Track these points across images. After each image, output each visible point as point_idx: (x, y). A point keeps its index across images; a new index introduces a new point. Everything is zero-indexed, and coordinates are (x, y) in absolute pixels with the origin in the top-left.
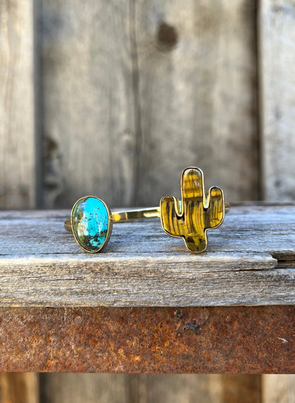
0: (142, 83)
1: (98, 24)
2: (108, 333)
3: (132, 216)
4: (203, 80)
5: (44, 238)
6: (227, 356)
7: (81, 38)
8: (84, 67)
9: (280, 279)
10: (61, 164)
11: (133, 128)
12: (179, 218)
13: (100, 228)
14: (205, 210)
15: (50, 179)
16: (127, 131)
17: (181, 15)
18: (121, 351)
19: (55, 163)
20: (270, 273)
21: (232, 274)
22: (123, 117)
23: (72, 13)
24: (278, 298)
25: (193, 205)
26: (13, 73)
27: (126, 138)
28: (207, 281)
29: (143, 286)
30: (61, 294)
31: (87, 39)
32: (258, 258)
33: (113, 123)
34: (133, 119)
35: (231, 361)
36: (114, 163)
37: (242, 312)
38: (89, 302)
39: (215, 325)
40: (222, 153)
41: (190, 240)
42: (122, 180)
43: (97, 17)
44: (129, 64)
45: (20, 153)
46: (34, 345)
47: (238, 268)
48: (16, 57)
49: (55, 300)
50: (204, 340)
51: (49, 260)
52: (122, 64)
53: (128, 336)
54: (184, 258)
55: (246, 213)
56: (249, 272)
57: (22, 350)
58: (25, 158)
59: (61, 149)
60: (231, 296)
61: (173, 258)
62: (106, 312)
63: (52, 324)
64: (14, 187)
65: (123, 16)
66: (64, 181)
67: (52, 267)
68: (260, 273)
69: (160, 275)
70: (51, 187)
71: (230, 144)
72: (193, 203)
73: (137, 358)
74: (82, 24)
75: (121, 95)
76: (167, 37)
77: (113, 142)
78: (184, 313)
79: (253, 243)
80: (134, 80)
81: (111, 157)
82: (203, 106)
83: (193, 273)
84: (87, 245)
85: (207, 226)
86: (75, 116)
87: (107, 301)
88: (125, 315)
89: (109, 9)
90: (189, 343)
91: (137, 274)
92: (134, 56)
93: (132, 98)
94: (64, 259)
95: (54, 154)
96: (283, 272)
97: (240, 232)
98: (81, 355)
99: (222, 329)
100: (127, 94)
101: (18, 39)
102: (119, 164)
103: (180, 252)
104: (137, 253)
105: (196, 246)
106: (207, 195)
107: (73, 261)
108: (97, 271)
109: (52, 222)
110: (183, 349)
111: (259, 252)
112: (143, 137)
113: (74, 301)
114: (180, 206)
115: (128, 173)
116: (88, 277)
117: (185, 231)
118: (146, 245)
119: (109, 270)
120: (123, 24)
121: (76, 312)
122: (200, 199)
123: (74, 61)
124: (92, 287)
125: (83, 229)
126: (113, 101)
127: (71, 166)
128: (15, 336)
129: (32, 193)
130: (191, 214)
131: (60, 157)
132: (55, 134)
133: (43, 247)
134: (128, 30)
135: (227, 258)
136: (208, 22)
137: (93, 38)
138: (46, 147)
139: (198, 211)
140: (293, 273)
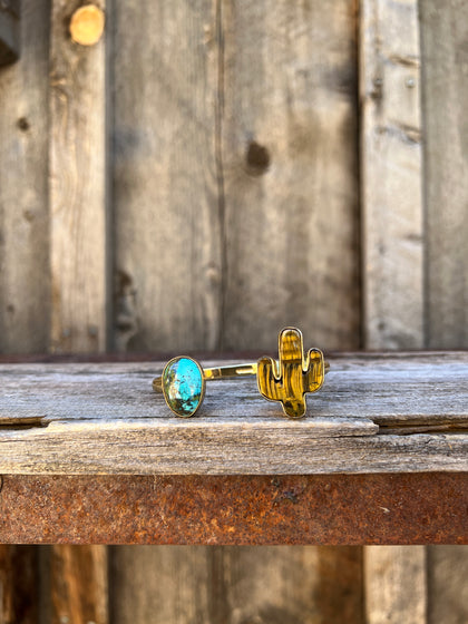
0: (228, 211)
1: (179, 142)
2: (200, 502)
3: (228, 374)
4: (298, 208)
5: (129, 399)
6: (326, 527)
7: (159, 158)
8: (163, 192)
9: (382, 446)
10: (135, 301)
11: (219, 262)
12: (276, 381)
13: (192, 392)
14: (304, 373)
15: (123, 319)
16: (212, 265)
17: (273, 134)
18: (214, 522)
19: (129, 299)
20: (372, 440)
21: (331, 441)
22: (207, 249)
23: (149, 129)
24: (379, 466)
25: (291, 368)
26: (81, 198)
27: (210, 272)
28: (306, 448)
29: (239, 453)
30: (152, 461)
31: (166, 158)
32: (359, 424)
33: (195, 256)
34: (219, 251)
35: (331, 532)
36: (197, 301)
37: (342, 480)
38: (181, 470)
39: (314, 494)
40: (318, 291)
41: (288, 405)
42: (206, 321)
43: (177, 134)
44: (215, 189)
45: (89, 289)
47: (339, 434)
48: (84, 179)
49: (145, 468)
50: (302, 509)
51: (139, 425)
52: (206, 189)
53: (222, 505)
54: (281, 424)
55: (346, 368)
56: (349, 439)
58: (95, 295)
59: (136, 285)
60: (330, 464)
61: (270, 424)
62: (199, 480)
63: (140, 493)
64: (82, 329)
65: (208, 133)
66: (138, 320)
67: (142, 432)
68: (361, 440)
69: (256, 442)
70: (124, 328)
71: (328, 280)
72: (291, 366)
73: (232, 529)
74: (161, 141)
75: (205, 224)
76: (258, 159)
77: (195, 278)
78: (281, 481)
79: (353, 407)
80: (219, 206)
81: (193, 293)
82: (298, 237)
83: (291, 440)
84: (179, 409)
85: (307, 390)
86: (151, 247)
87: (199, 469)
88: (218, 483)
89: (192, 126)
90: (286, 513)
91: (232, 440)
92: (220, 180)
93: (217, 228)
94: (155, 424)
95: (128, 290)
96: (384, 438)
97: (340, 392)
98: (171, 526)
99: (321, 497)
100: (212, 223)
101: (88, 159)
102: (203, 301)
103: (280, 417)
104: (231, 417)
105: (295, 411)
106: (306, 357)
107: (164, 426)
108: (189, 437)
110: (280, 519)
111: (358, 416)
112: (230, 271)
113: (165, 469)
114: (277, 367)
115: (212, 312)
116: (180, 443)
117: (283, 394)
118: (240, 408)
119: (203, 436)
120: (208, 144)
121: (167, 480)
122: (298, 362)
123: (150, 184)
124: (184, 454)
125: (174, 392)
126: (195, 230)
127: (147, 304)
129: (102, 335)
130: (289, 377)
131: (134, 294)
132: (129, 267)
133: (129, 409)
134: (213, 150)
135: (327, 424)
136: (304, 142)
137: (173, 158)
138: (118, 282)
139: (297, 375)
140: (395, 440)
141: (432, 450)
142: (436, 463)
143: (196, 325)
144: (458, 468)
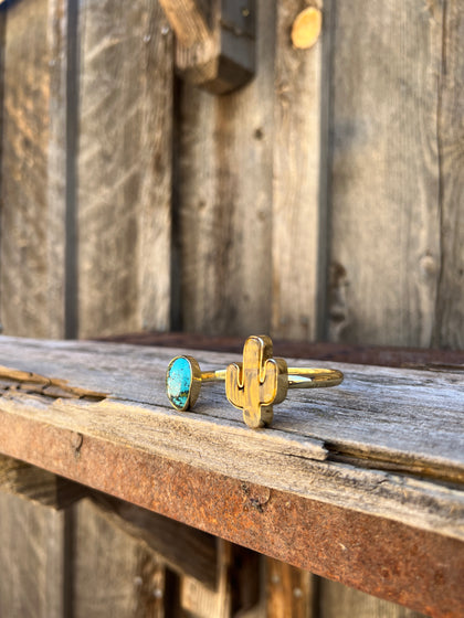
0: (448, 193)
1: (397, 124)
2: (191, 489)
6: (289, 545)
7: (376, 145)
8: (379, 179)
9: (329, 474)
10: (347, 293)
11: (436, 250)
12: (239, 389)
14: (261, 383)
15: (337, 309)
16: (428, 254)
18: (202, 509)
19: (342, 290)
20: (321, 465)
21: (282, 458)
22: (425, 235)
23: (366, 117)
24: (328, 496)
27: (427, 261)
29: (210, 451)
31: (383, 145)
32: (307, 445)
33: (411, 243)
34: (437, 236)
35: (293, 553)
36: (411, 292)
39: (276, 507)
41: (247, 414)
42: (420, 315)
43: (395, 117)
44: (435, 170)
45: (303, 281)
46: (144, 484)
47: (288, 452)
48: (302, 177)
49: (152, 449)
50: (268, 519)
52: (424, 169)
53: (207, 496)
56: (299, 459)
57: (138, 487)
58: (307, 287)
59: (350, 276)
60: (283, 480)
61: (232, 429)
64: (296, 317)
65: (428, 109)
66: (351, 312)
68: (310, 463)
69: (223, 444)
70: (338, 318)
72: (251, 375)
73: (214, 521)
74: (378, 127)
75: (422, 209)
77: (410, 267)
81: (406, 284)
83: (249, 448)
86: (365, 236)
87: (185, 459)
89: (411, 104)
90: (255, 520)
91: (206, 438)
92: (440, 159)
93: (436, 211)
95: (341, 281)
96: (334, 467)
98: (175, 505)
99: (283, 517)
100: (430, 207)
101: (305, 157)
102: (417, 292)
108: (177, 428)
110: (250, 524)
112: (449, 259)
115: (427, 305)
117: (244, 403)
119: (186, 430)
120: (427, 120)
123: (366, 173)
126: (411, 216)
127: (359, 295)
128: (132, 472)
129: (313, 325)
131: (347, 284)
132: (344, 259)
134: (434, 126)
135: (279, 438)
137: (390, 142)
138: (331, 274)
140: (346, 471)
141: (384, 493)
142: (388, 509)
143: (409, 318)
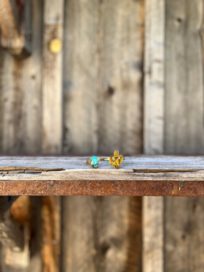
2: (97, 186)
3: (103, 160)
4: (124, 107)
5: (81, 165)
6: (123, 192)
9: (134, 175)
12: (113, 161)
13: (96, 163)
14: (119, 160)
15: (65, 142)
17: (116, 83)
18: (100, 191)
20: (132, 173)
22: (94, 120)
24: (134, 179)
28: (119, 175)
29: (105, 176)
30: (87, 177)
32: (130, 170)
33: (90, 122)
36: (90, 137)
37: (126, 182)
38: (93, 179)
40: (130, 134)
41: (115, 166)
44: (97, 101)
46: (80, 189)
47: (125, 172)
48: (55, 96)
49: (86, 179)
50: (118, 188)
51: (85, 170)
52: (94, 100)
53: (102, 187)
54: (114, 170)
55: (131, 159)
56: (128, 173)
57: (77, 191)
60: (124, 178)
61: (112, 170)
62: (97, 181)
63: (84, 184)
67: (85, 171)
68: (130, 173)
69: (109, 174)
70: (65, 145)
71: (134, 132)
72: (116, 158)
73: (103, 192)
75: (94, 112)
76: (111, 91)
78: (113, 182)
79: (129, 167)
80: (98, 107)
82: (123, 117)
83: (116, 173)
84: (93, 167)
85: (119, 163)
86: (76, 119)
87: (97, 179)
88: (101, 182)
90: (115, 189)
91: (104, 173)
94: (88, 170)
96: (135, 173)
97: (127, 164)
98: (91, 192)
99: (122, 186)
101: (56, 91)
103: (114, 169)
104: (104, 169)
105: (117, 167)
107: (90, 170)
108: (95, 172)
109: (80, 161)
110: (114, 190)
111: (130, 169)
113: (90, 179)
114: (113, 158)
116: (93, 174)
117: (115, 164)
118: (106, 167)
119: (98, 172)
121: (90, 181)
122: (118, 157)
124: (94, 176)
125: (92, 163)
126: (90, 114)
128: (76, 187)
132: (69, 126)
133: (82, 167)
135: (123, 170)
136: (126, 86)
138: (65, 130)
139: (117, 160)
140: (137, 174)
141: (144, 176)
142: (145, 179)
144: (150, 180)
